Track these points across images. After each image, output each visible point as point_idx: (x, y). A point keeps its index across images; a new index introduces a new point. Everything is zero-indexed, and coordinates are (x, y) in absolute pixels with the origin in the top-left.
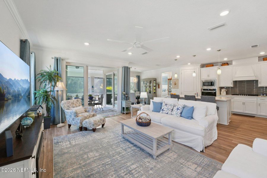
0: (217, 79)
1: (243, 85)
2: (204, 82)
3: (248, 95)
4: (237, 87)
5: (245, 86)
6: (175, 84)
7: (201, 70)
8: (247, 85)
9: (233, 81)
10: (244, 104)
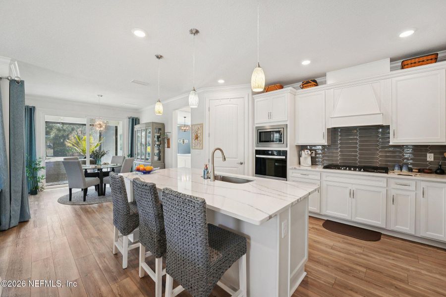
0: (288, 123)
1: (351, 139)
2: (260, 132)
3: (365, 171)
4: (338, 145)
5: (357, 143)
6: (197, 138)
7: (255, 101)
8: (360, 141)
9: (328, 129)
10: (352, 194)
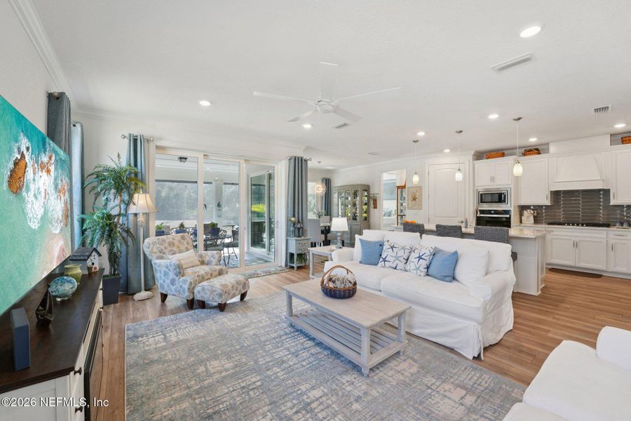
0: (512, 186)
1: (574, 200)
2: (481, 195)
3: (587, 226)
4: (560, 205)
5: (579, 204)
6: (414, 199)
7: (476, 166)
8: (583, 202)
9: (551, 191)
10: (576, 245)
